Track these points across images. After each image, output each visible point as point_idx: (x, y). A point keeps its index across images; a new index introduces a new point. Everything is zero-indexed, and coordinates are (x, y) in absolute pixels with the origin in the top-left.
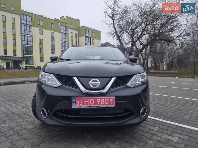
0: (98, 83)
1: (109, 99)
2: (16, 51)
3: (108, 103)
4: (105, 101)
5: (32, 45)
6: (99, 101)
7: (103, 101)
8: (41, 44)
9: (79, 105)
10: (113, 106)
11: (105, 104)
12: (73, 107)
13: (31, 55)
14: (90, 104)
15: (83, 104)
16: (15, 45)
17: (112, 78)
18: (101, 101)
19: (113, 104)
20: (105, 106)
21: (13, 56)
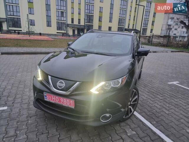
0: (64, 85)
1: (70, 101)
2: (80, 19)
3: (69, 104)
4: (66, 101)
5: (93, 14)
6: (62, 101)
7: (65, 101)
8: (101, 12)
9: (49, 99)
10: (73, 107)
11: (66, 104)
12: (45, 100)
13: (91, 23)
14: (56, 101)
15: (51, 100)
16: (80, 14)
17: (77, 82)
18: (63, 101)
19: (73, 105)
20: (66, 106)
21: (78, 24)
